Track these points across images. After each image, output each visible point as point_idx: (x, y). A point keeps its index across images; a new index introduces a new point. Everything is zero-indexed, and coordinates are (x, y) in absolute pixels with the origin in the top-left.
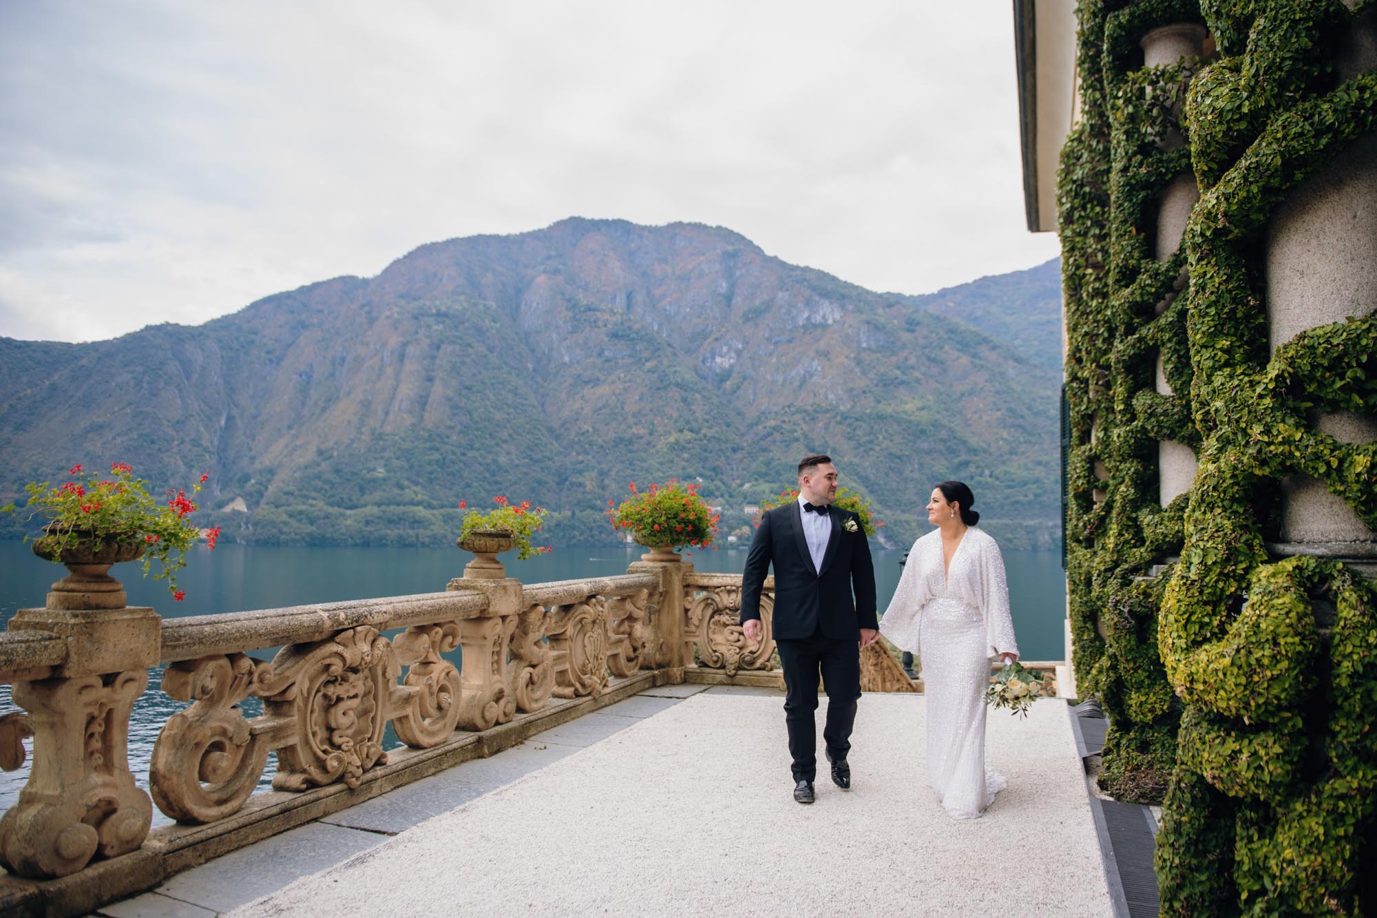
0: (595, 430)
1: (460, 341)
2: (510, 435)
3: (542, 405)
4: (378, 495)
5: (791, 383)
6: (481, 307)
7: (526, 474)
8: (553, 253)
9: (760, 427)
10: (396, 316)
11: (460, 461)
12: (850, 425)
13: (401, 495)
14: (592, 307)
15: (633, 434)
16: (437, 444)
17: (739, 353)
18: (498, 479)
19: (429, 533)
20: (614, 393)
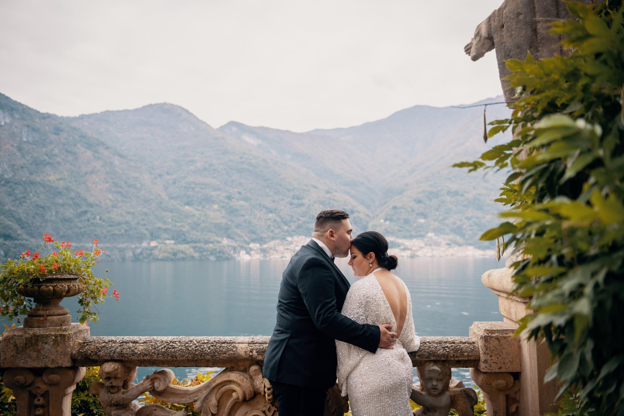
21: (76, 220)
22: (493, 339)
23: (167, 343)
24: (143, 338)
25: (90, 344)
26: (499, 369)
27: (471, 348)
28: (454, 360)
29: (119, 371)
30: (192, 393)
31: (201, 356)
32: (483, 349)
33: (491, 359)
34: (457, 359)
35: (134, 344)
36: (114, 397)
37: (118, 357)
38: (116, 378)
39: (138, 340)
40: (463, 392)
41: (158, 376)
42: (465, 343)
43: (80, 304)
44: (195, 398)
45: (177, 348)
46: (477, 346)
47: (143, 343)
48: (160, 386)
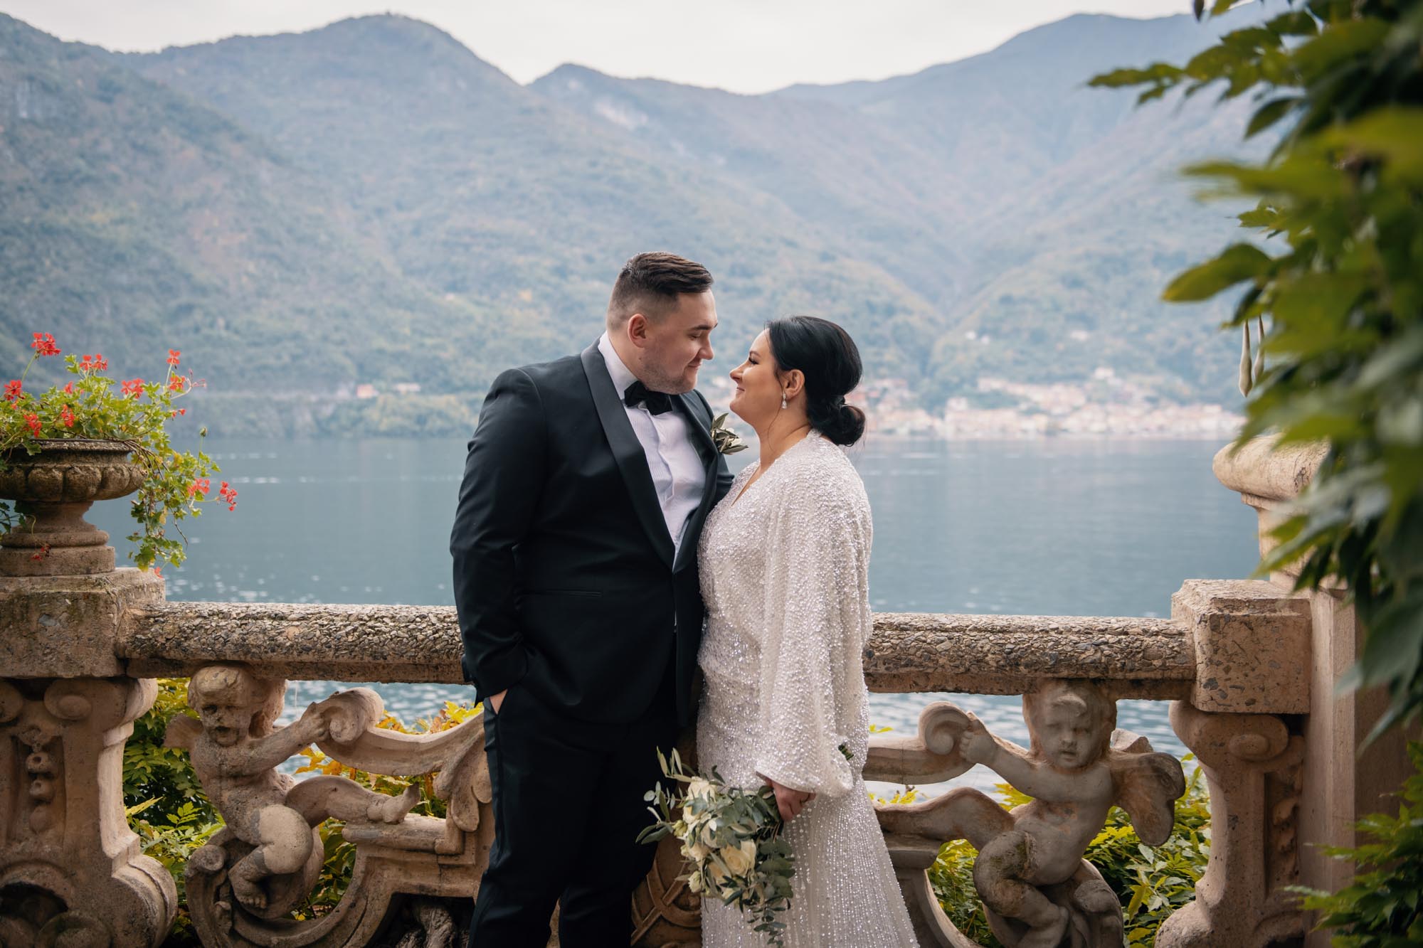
21: (166, 329)
22: (1236, 625)
23: (361, 620)
24: (300, 608)
25: (162, 620)
26: (1248, 704)
27: (1173, 647)
28: (1125, 679)
29: (239, 689)
30: (427, 751)
31: (449, 654)
32: (1205, 649)
33: (1228, 677)
34: (1131, 676)
35: (275, 623)
36: (227, 757)
37: (234, 653)
38: (230, 707)
39: (286, 611)
40: (1145, 765)
41: (339, 704)
42: (1157, 634)
43: (137, 519)
44: (434, 763)
45: (385, 633)
46: (1189, 642)
47: (298, 620)
48: (344, 730)
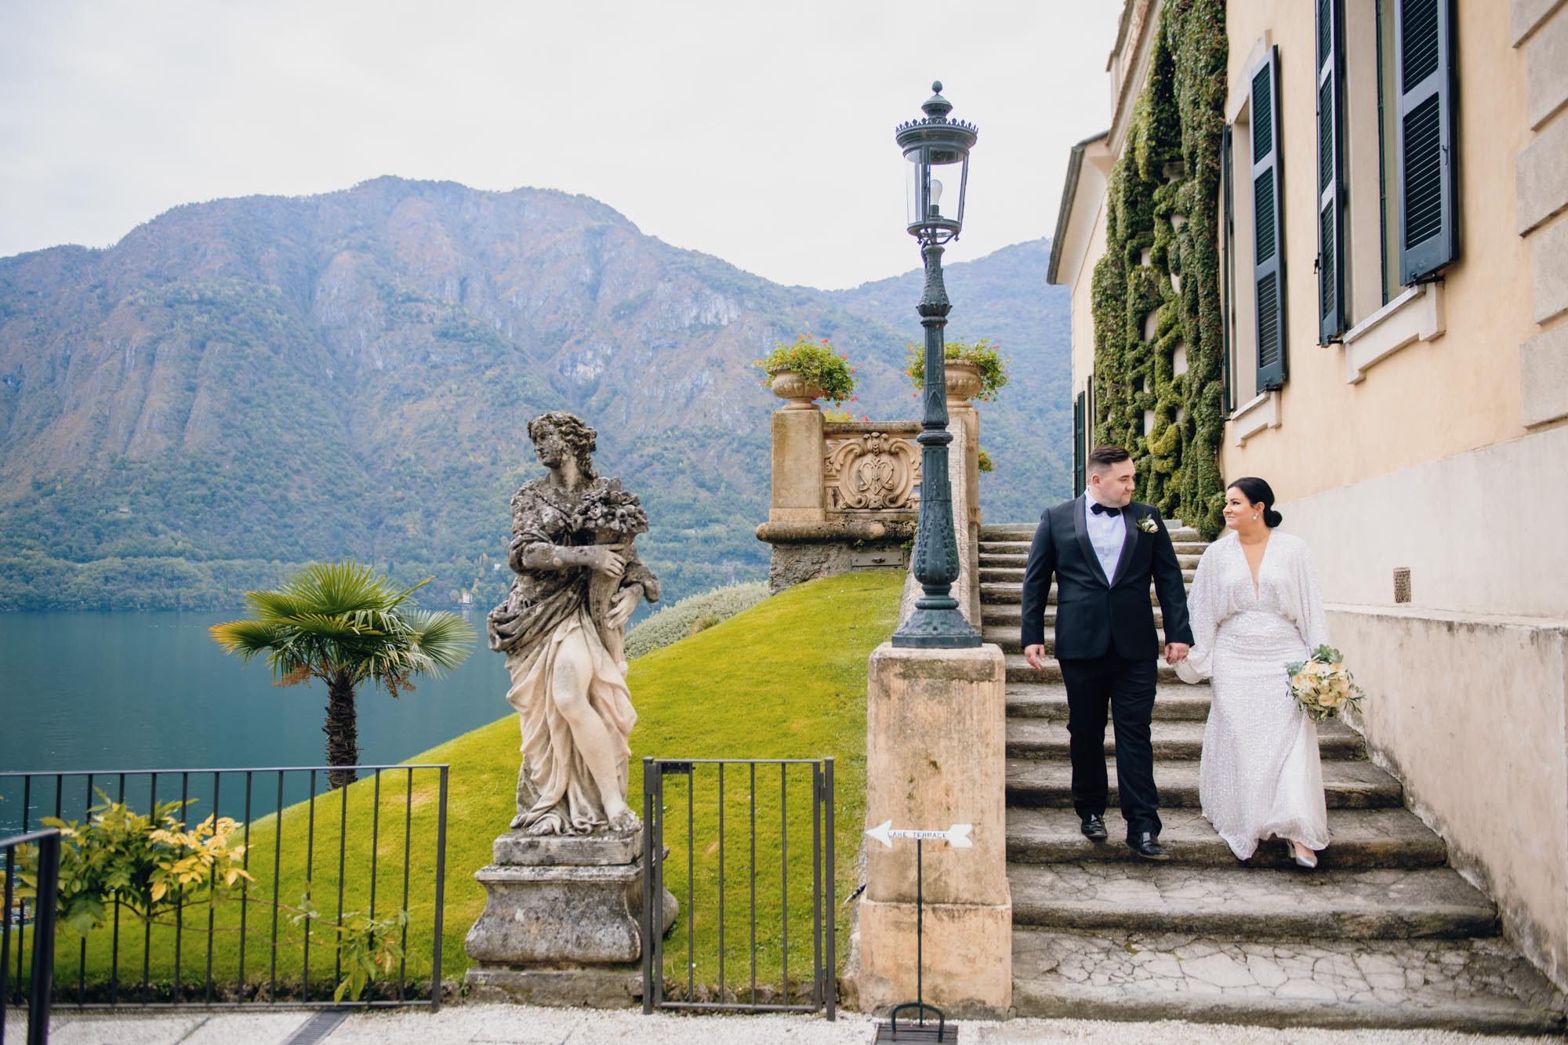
0: (419, 458)
1: (232, 338)
2: (304, 464)
3: (347, 424)
4: (121, 543)
5: (675, 400)
6: (261, 292)
7: (326, 514)
8: (359, 223)
9: (635, 456)
10: (142, 301)
11: (236, 498)
12: (749, 454)
13: (154, 544)
14: (414, 296)
15: (470, 463)
16: (203, 476)
17: (608, 361)
18: (287, 520)
19: (193, 592)
20: (444, 411)
